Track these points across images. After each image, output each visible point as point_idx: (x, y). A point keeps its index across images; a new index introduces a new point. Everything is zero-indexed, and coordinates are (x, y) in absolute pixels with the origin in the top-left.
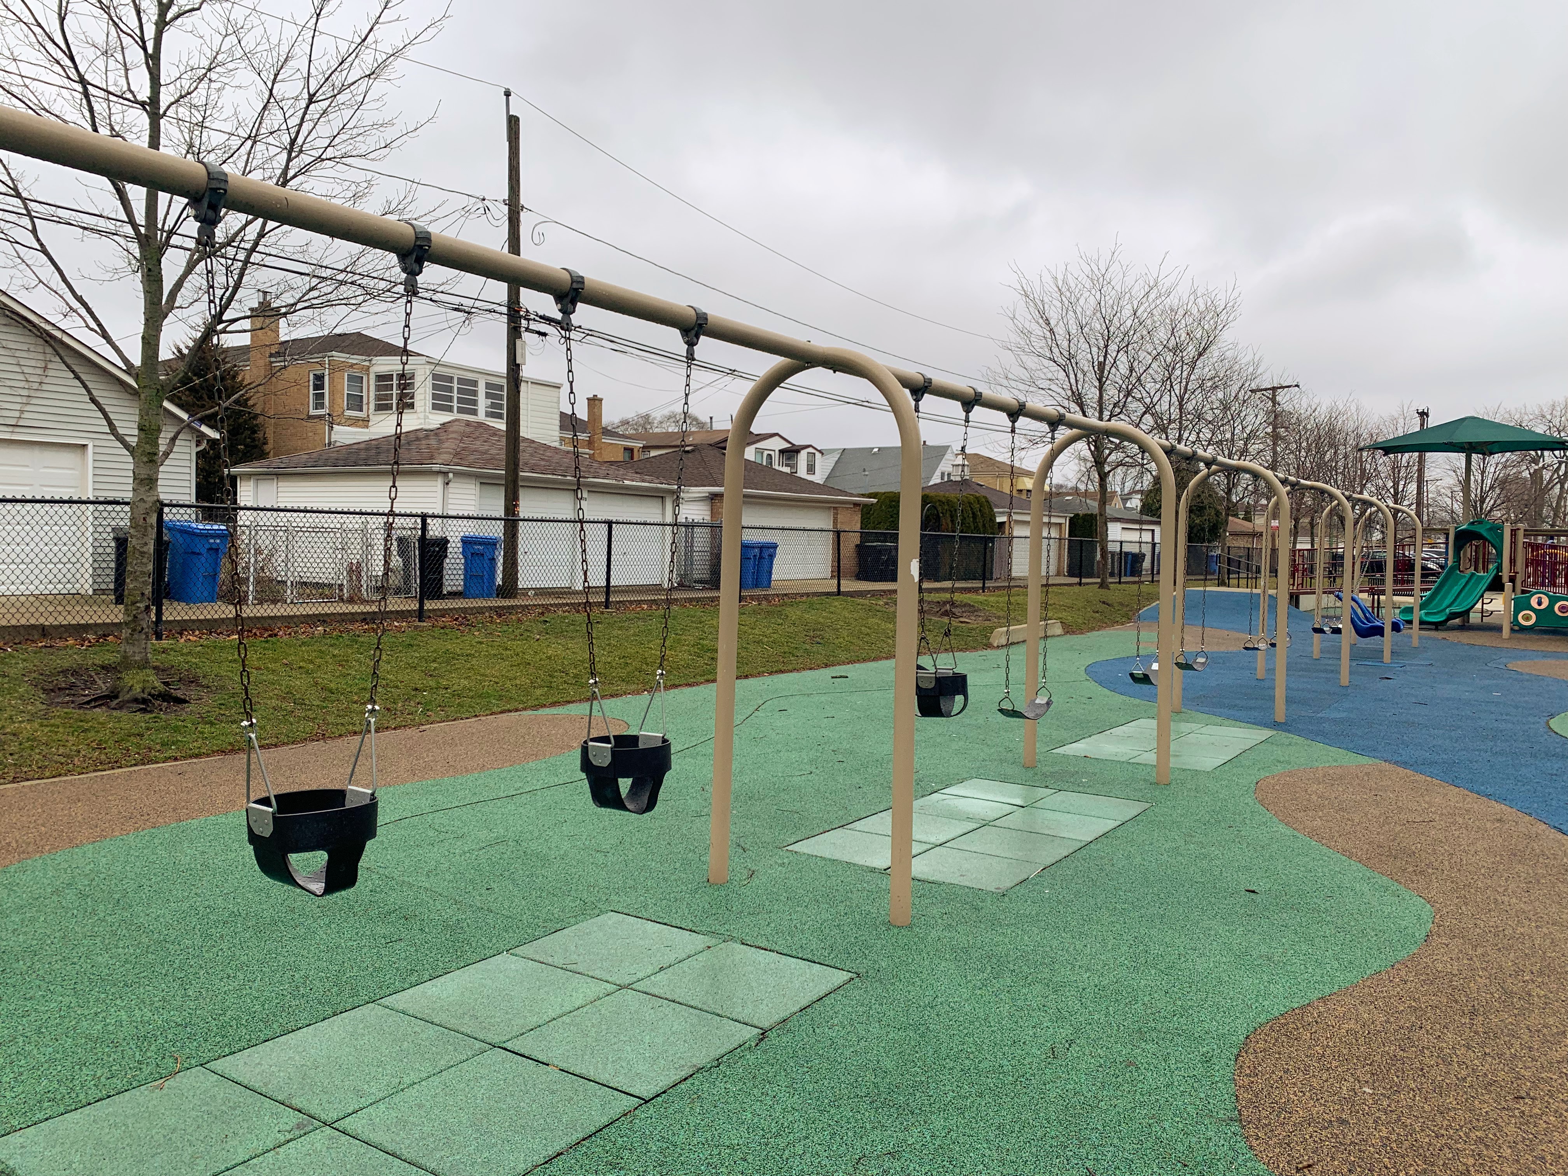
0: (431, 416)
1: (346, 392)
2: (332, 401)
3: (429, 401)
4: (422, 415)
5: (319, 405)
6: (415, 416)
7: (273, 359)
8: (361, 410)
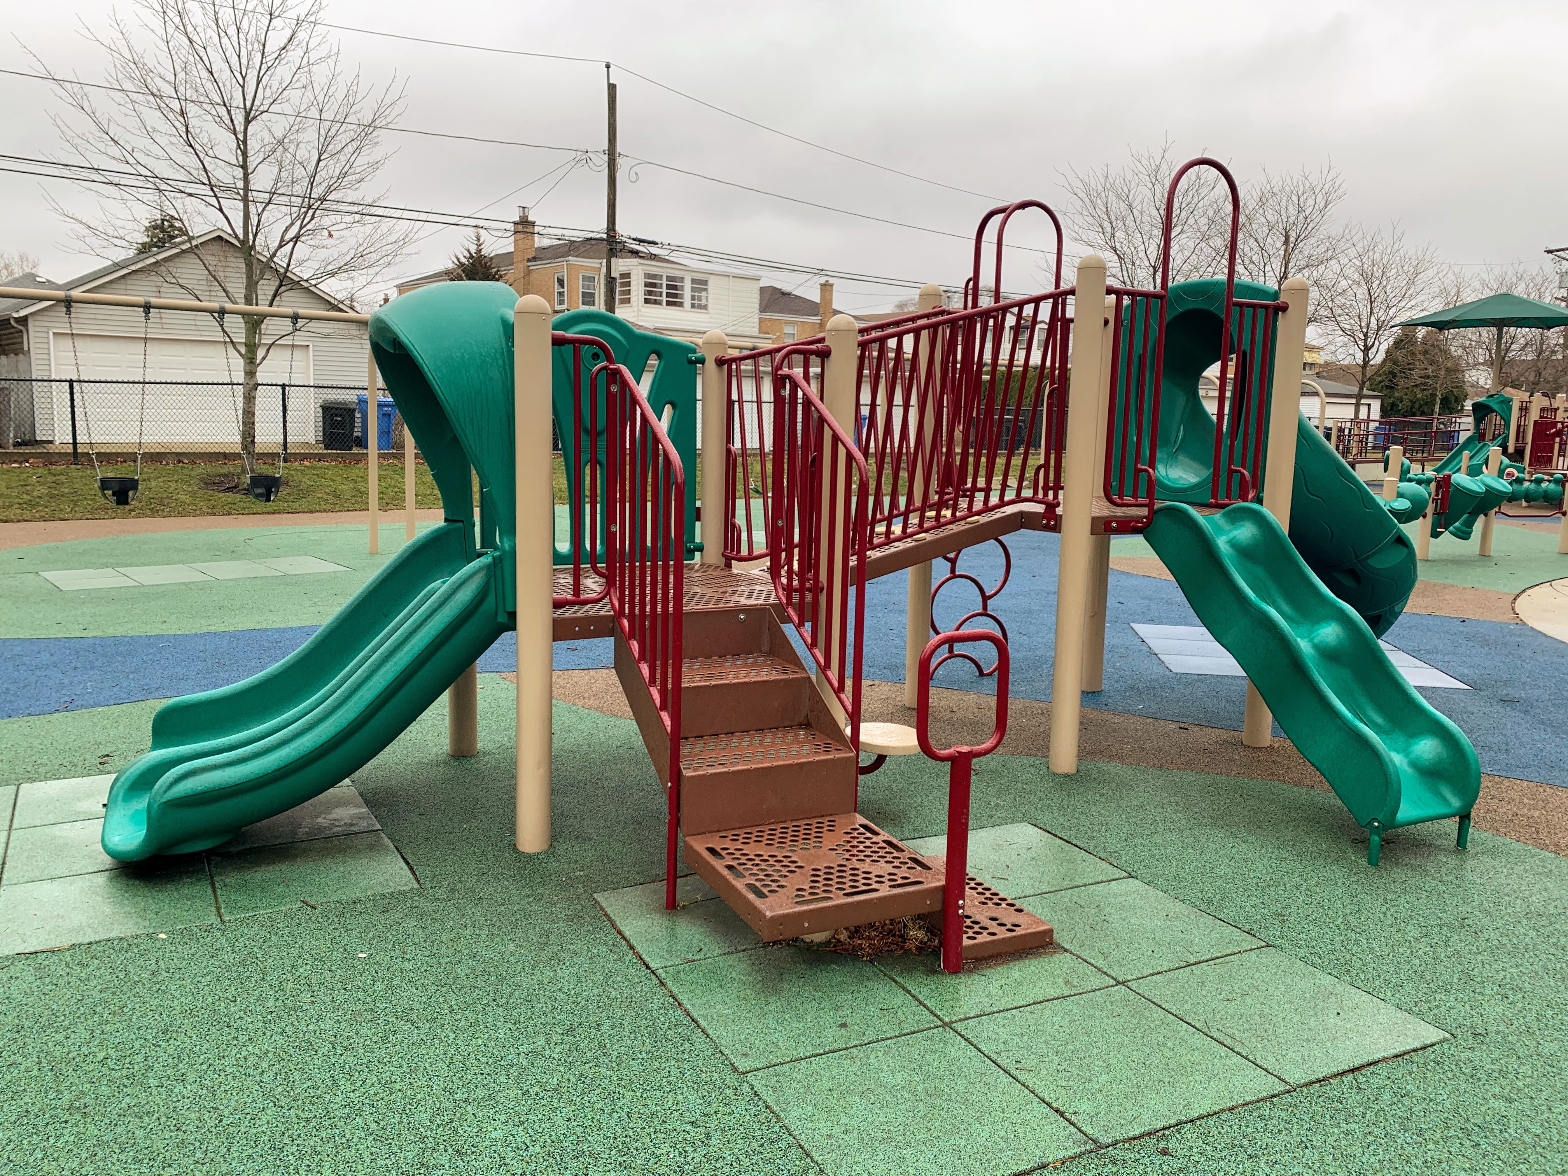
0: (643, 310)
1: (581, 290)
2: (569, 298)
3: (642, 297)
4: (635, 309)
5: (561, 302)
6: (630, 310)
7: (529, 264)
8: (594, 305)
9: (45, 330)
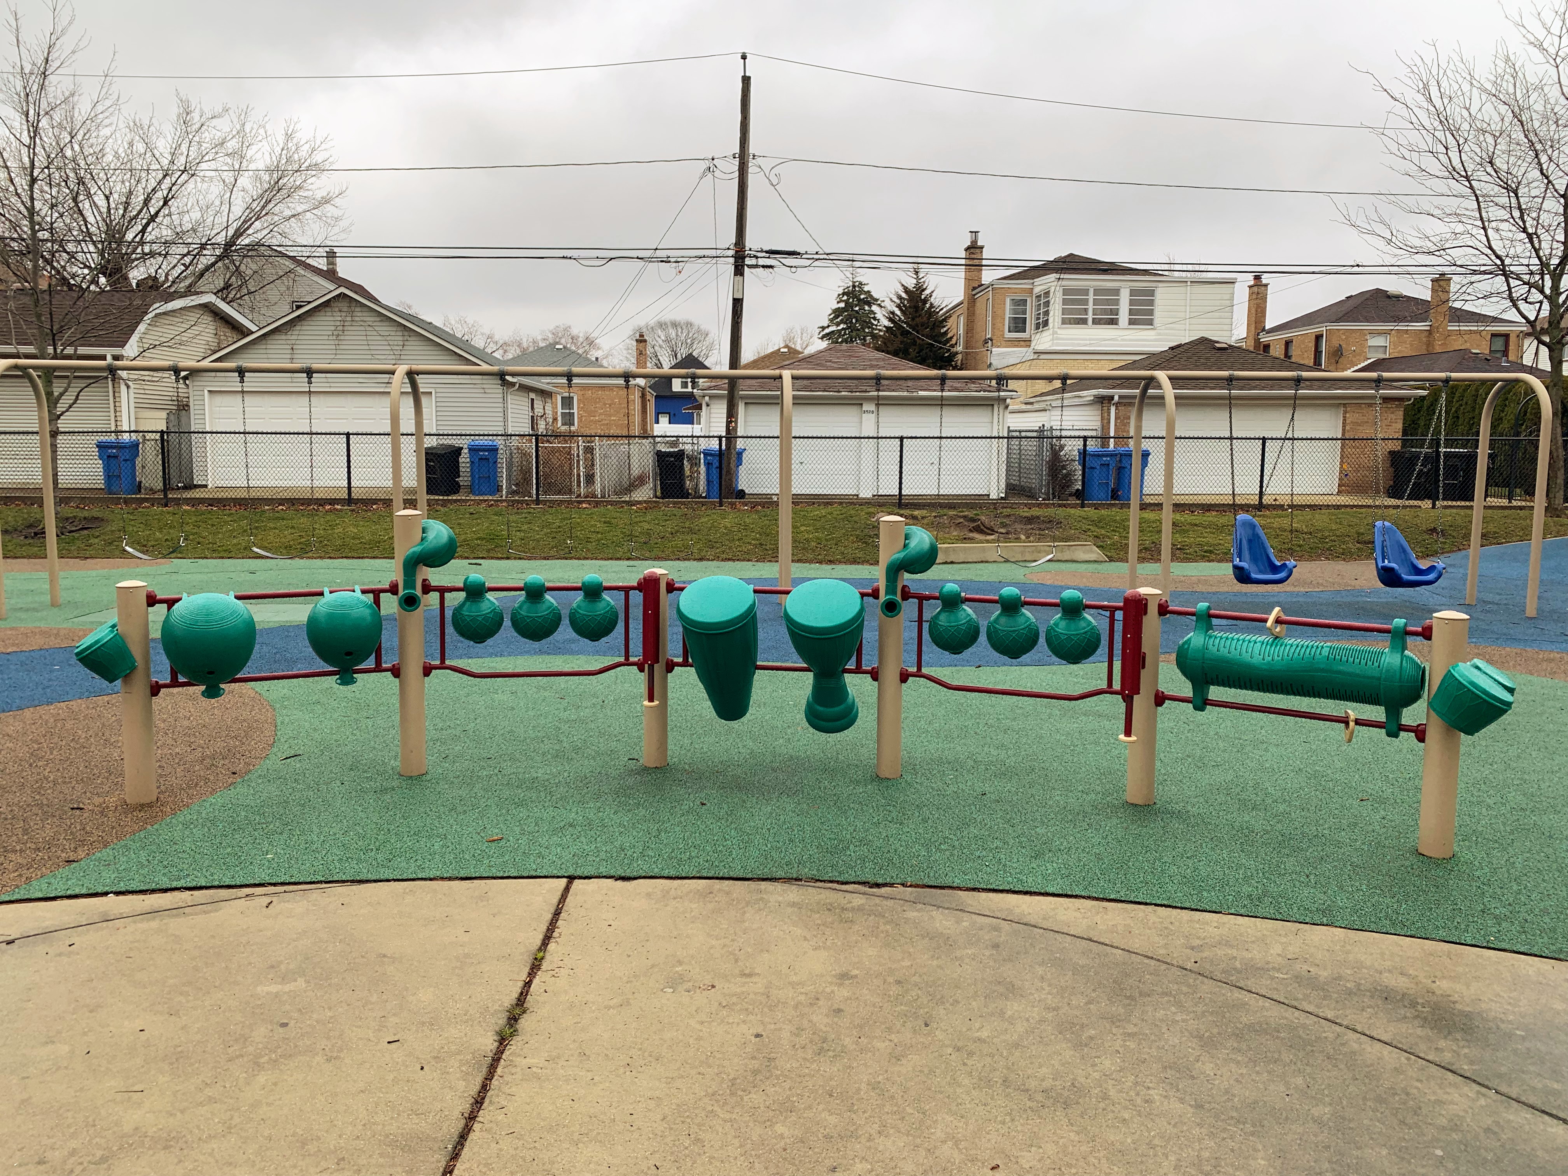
1: (1008, 316)
2: (993, 326)
3: (1059, 317)
4: (1051, 332)
7: (973, 293)
8: (1024, 331)
9: (201, 388)
